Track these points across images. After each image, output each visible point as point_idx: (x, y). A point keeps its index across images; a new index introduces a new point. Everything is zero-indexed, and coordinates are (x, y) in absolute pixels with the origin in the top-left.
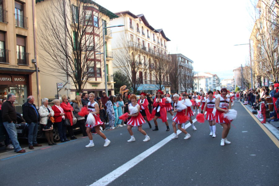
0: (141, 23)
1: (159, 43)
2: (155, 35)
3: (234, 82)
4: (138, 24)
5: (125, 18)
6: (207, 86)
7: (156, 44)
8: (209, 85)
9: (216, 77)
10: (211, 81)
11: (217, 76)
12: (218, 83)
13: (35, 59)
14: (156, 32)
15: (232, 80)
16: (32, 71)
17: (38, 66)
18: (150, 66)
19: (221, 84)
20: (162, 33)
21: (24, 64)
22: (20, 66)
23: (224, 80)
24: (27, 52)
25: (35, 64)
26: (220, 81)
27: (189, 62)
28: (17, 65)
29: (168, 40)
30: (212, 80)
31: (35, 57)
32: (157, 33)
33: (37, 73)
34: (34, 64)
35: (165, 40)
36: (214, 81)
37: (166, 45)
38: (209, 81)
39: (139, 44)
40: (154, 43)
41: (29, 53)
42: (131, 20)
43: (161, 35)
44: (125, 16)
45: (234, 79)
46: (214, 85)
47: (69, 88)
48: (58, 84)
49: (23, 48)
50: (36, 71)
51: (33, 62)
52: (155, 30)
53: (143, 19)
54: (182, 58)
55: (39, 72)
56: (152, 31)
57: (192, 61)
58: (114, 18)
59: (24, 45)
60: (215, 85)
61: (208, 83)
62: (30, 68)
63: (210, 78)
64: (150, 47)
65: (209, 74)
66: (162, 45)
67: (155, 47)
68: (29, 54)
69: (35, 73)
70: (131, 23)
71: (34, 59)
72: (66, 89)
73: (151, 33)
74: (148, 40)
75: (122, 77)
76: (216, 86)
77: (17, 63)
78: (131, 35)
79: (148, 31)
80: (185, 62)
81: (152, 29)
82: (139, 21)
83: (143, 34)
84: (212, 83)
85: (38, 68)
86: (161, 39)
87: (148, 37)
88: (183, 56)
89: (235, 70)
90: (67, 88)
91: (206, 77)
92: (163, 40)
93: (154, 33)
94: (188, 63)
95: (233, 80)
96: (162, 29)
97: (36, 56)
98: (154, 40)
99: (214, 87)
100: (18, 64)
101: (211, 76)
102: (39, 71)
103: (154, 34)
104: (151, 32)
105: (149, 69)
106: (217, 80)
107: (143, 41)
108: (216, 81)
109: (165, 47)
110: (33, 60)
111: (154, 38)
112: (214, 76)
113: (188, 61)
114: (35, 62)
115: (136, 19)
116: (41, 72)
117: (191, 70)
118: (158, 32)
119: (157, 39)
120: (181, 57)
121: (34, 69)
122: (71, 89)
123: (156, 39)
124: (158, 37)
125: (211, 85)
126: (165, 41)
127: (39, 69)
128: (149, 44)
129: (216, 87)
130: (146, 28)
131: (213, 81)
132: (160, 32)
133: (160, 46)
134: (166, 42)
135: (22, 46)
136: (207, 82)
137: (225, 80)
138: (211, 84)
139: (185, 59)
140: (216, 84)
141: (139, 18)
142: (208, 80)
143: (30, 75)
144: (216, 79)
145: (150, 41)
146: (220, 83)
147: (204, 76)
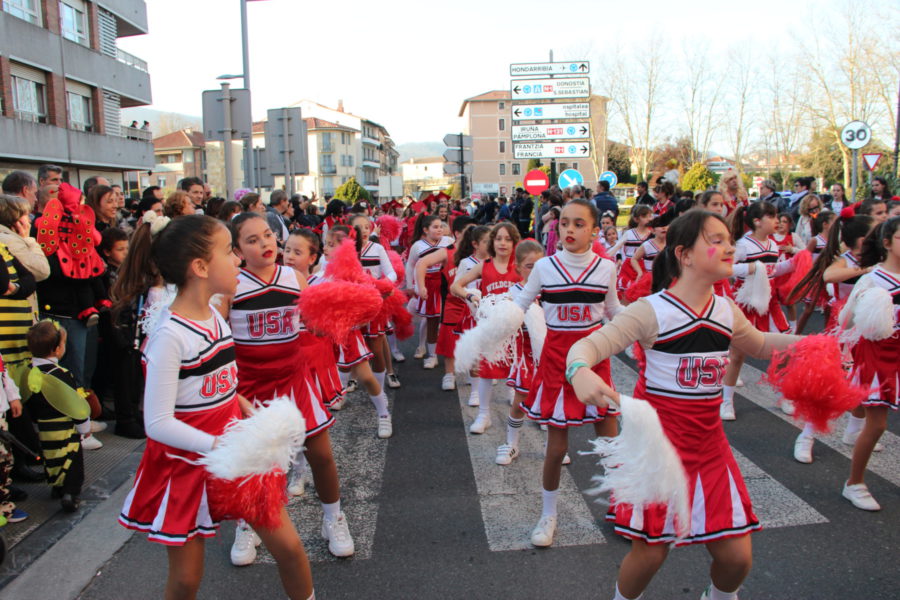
6: (329, 171)
8: (341, 171)
10: (354, 149)
12: (390, 170)
30: (361, 145)
36: (367, 148)
38: (339, 150)
46: (367, 169)
60: (374, 169)
61: (336, 160)
63: (346, 132)
84: (358, 160)
89: (473, 102)
91: (327, 125)
99: (369, 184)
101: (358, 126)
106: (381, 148)
108: (378, 155)
125: (352, 171)
131: (361, 150)
136: (327, 150)
138: (351, 165)
140: (377, 165)
142: (336, 137)
144: (378, 143)
147: (315, 119)
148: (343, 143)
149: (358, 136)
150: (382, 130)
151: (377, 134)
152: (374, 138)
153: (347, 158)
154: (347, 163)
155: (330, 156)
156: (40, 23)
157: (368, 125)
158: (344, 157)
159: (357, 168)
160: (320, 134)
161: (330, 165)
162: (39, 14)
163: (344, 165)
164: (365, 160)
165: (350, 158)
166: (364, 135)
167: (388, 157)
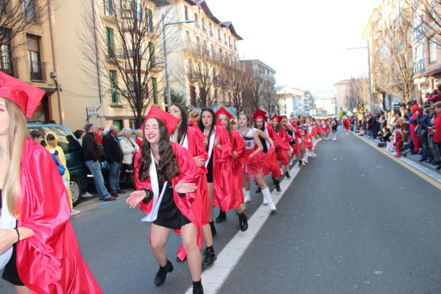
0: (201, 12)
1: (226, 43)
2: (221, 31)
3: (336, 102)
4: (196, 15)
5: (178, 4)
6: (295, 108)
7: (223, 44)
8: (299, 108)
9: (308, 95)
10: (302, 101)
11: (309, 93)
12: (312, 105)
13: (55, 71)
14: (223, 26)
15: (332, 100)
16: (52, 91)
17: (59, 82)
18: (215, 79)
19: (315, 105)
20: (231, 28)
21: (38, 79)
22: (34, 83)
23: (319, 99)
24: (42, 60)
25: (56, 79)
26: (315, 101)
27: (270, 72)
28: (30, 81)
29: (240, 38)
31: (55, 69)
32: (224, 29)
33: (58, 93)
34: (54, 79)
35: (236, 38)
36: (305, 100)
37: (237, 47)
38: (298, 102)
39: (199, 46)
40: (219, 44)
41: (45, 61)
42: (186, 8)
43: (229, 31)
44: (179, 3)
45: (335, 98)
46: (306, 107)
47: (103, 115)
48: (88, 109)
49: (36, 54)
50: (57, 89)
51: (53, 77)
52: (222, 24)
53: (204, 6)
54: (259, 67)
55: (61, 92)
56: (216, 24)
57: (274, 71)
58: (163, 6)
59: (37, 50)
61: (297, 105)
62: (49, 85)
63: (299, 97)
64: (214, 50)
65: (298, 90)
66: (230, 46)
67: (221, 50)
68: (46, 64)
69: (56, 93)
70: (186, 12)
71: (53, 71)
72: (98, 116)
73: (215, 29)
74: (210, 39)
75: (176, 97)
76: (309, 108)
77: (30, 77)
78: (187, 31)
79: (210, 24)
80: (264, 73)
81: (216, 21)
82: (198, 10)
83: (204, 30)
84: (303, 105)
85: (60, 86)
86: (229, 37)
87: (211, 34)
88: (261, 62)
89: (338, 84)
90: (100, 116)
91: (293, 95)
92: (233, 38)
93: (220, 28)
94: (268, 73)
95: (334, 100)
96: (231, 22)
97: (56, 67)
98: (220, 39)
100: (31, 79)
101: (302, 94)
102: (61, 90)
103: (219, 30)
104: (215, 26)
105: (214, 84)
106: (309, 99)
107: (205, 41)
108: (308, 102)
109: (235, 49)
110: (52, 73)
111: (219, 35)
112: (306, 93)
113: (268, 71)
114: (55, 77)
115: (194, 7)
116: (64, 92)
117: (273, 84)
118: (225, 27)
119: (224, 37)
120: (258, 64)
121: (54, 87)
122: (106, 117)
123: (222, 36)
124: (225, 34)
125: (301, 108)
126: (234, 40)
127: (61, 88)
128: (212, 45)
129: (309, 111)
130: (207, 21)
132: (228, 25)
133: (228, 48)
134: (236, 41)
135: (34, 52)
136: (295, 102)
137: (321, 100)
138: (301, 106)
139: (264, 68)
140: (308, 105)
141: (198, 5)
142: (297, 99)
143: (49, 97)
144: (308, 98)
145: (213, 40)
146: (315, 103)
147: (290, 94)
148: (299, 100)
149: (303, 98)
155: (295, 104)
159: (303, 107)
163: (299, 106)
164: (305, 104)
165: (301, 104)
166: (304, 97)
167: (311, 101)
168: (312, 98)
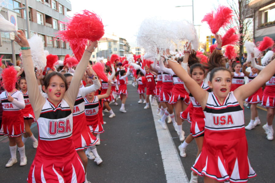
10: (117, 46)
12: (128, 51)
26: (130, 48)
30: (119, 45)
36: (121, 45)
38: (113, 46)
46: (121, 51)
60: (123, 52)
61: (112, 49)
63: (115, 42)
84: (118, 49)
91: (109, 40)
99: (122, 56)
101: (118, 40)
108: (124, 47)
131: (119, 47)
136: (110, 47)
138: (116, 50)
140: (124, 50)
142: (112, 43)
144: (124, 44)
147: (107, 38)
148: (114, 44)
149: (118, 43)
150: (125, 40)
151: (124, 41)
152: (123, 43)
153: (115, 49)
154: (115, 50)
155: (110, 48)
156: (57, 29)
157: (121, 39)
158: (114, 48)
159: (118, 51)
160: (108, 42)
161: (111, 51)
162: (57, 27)
163: (114, 51)
164: (120, 49)
165: (116, 49)
166: (120, 42)
167: (127, 48)
168: (127, 45)
